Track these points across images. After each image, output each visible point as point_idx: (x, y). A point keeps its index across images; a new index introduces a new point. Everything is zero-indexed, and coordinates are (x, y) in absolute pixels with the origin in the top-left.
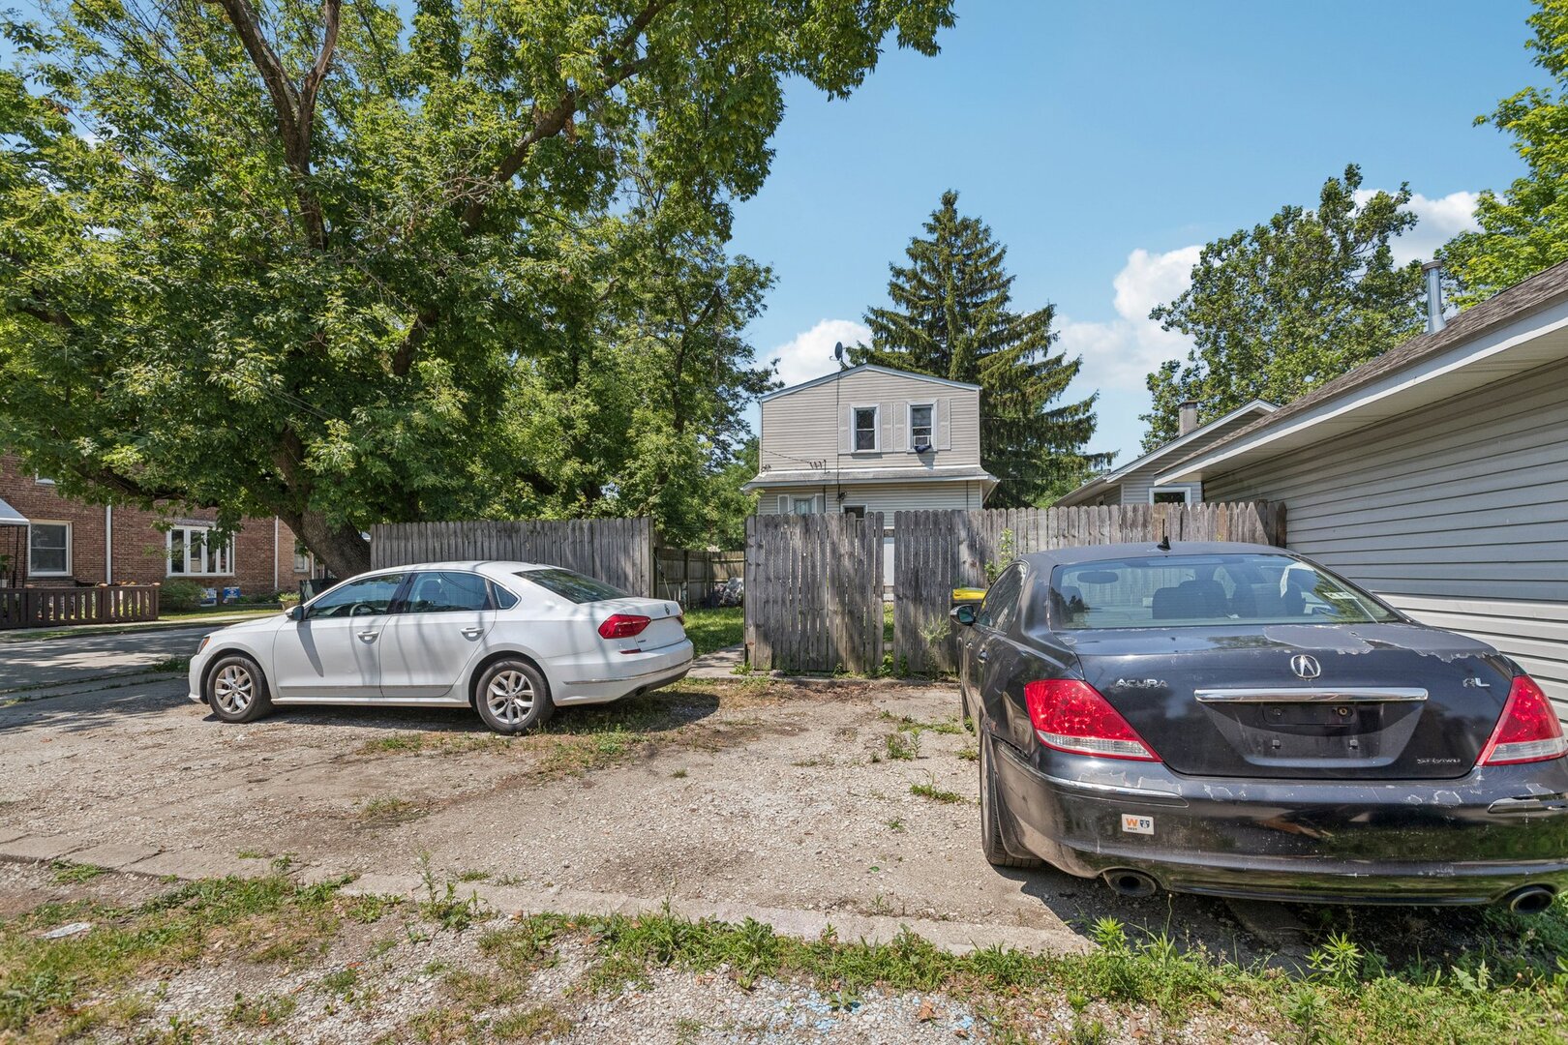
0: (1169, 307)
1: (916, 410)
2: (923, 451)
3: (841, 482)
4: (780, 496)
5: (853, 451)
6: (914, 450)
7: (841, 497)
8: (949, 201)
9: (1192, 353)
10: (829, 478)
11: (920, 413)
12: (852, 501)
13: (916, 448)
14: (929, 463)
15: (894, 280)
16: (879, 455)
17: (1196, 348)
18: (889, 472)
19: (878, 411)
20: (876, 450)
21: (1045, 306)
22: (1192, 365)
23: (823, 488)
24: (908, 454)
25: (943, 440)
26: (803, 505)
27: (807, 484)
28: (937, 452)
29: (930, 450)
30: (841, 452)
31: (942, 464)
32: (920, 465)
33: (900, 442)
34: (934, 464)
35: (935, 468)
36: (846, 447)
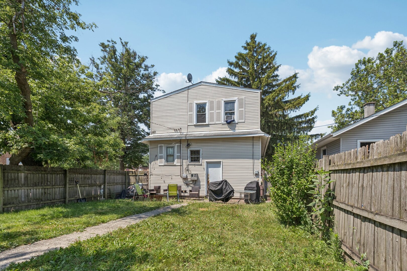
0: (342, 86)
1: (226, 103)
2: (230, 123)
3: (187, 138)
4: (159, 145)
5: (195, 124)
6: (225, 123)
7: (188, 145)
8: (253, 37)
9: (350, 103)
10: (182, 136)
11: (229, 104)
12: (194, 147)
13: (226, 121)
14: (234, 129)
15: (229, 67)
16: (208, 125)
17: (351, 101)
18: (212, 133)
19: (207, 104)
20: (207, 123)
21: (294, 74)
22: (350, 107)
23: (179, 141)
24: (223, 124)
25: (241, 117)
26: (170, 149)
27: (171, 139)
28: (237, 123)
29: (234, 122)
30: (189, 124)
31: (240, 129)
32: (229, 129)
33: (219, 119)
34: (236, 129)
35: (236, 131)
36: (191, 122)
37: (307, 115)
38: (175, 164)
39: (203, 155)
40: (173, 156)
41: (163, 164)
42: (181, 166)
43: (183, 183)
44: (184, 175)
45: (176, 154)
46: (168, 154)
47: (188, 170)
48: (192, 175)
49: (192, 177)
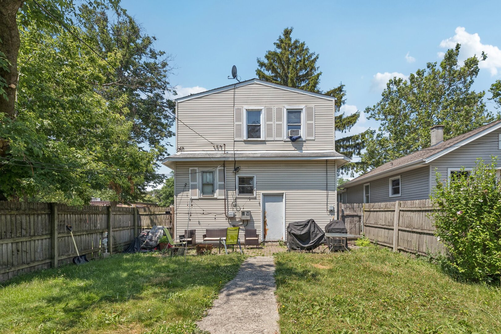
1: (290, 112)
2: (295, 140)
3: (237, 159)
4: (191, 168)
5: (245, 138)
6: (289, 140)
7: (236, 170)
8: (287, 33)
9: (380, 128)
10: (228, 156)
11: (294, 114)
12: (244, 173)
13: (291, 138)
14: (300, 148)
16: (264, 142)
17: (381, 126)
18: (272, 153)
19: (263, 112)
20: (262, 138)
22: (380, 132)
23: (224, 163)
24: (285, 141)
25: (309, 133)
26: (208, 175)
28: (305, 141)
29: (300, 139)
30: (236, 139)
31: (308, 149)
32: (293, 149)
33: (279, 134)
34: (303, 149)
35: (303, 151)
36: (240, 135)
37: (357, 138)
38: (215, 197)
39: (257, 185)
40: (213, 185)
41: (197, 197)
42: (225, 199)
43: (229, 225)
44: (231, 213)
45: (217, 182)
46: (205, 182)
47: (236, 206)
48: (243, 213)
49: (244, 216)
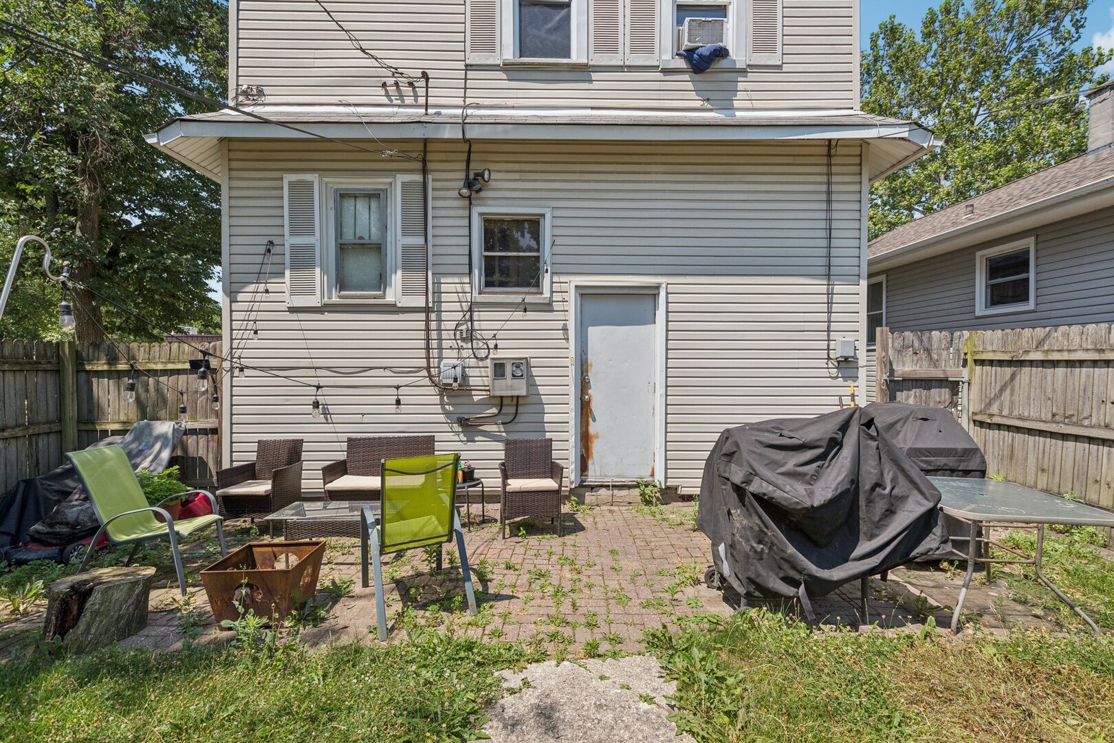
2: (706, 65)
3: (473, 133)
4: (289, 178)
5: (508, 56)
6: (681, 63)
7: (474, 185)
12: (505, 199)
13: (689, 54)
14: (726, 103)
16: (583, 72)
18: (615, 117)
20: (575, 59)
23: (424, 157)
24: (666, 71)
25: (764, 40)
26: (361, 205)
27: (371, 133)
28: (743, 72)
29: (723, 64)
30: (474, 59)
31: (757, 104)
32: (698, 104)
33: (643, 41)
34: (736, 104)
35: (738, 114)
36: (486, 42)
38: (390, 298)
39: (557, 250)
40: (378, 248)
41: (314, 301)
42: (427, 310)
43: (442, 418)
44: (449, 365)
45: (398, 241)
46: (349, 237)
47: (470, 337)
48: (499, 369)
49: (499, 382)
